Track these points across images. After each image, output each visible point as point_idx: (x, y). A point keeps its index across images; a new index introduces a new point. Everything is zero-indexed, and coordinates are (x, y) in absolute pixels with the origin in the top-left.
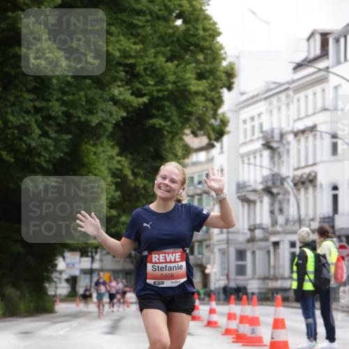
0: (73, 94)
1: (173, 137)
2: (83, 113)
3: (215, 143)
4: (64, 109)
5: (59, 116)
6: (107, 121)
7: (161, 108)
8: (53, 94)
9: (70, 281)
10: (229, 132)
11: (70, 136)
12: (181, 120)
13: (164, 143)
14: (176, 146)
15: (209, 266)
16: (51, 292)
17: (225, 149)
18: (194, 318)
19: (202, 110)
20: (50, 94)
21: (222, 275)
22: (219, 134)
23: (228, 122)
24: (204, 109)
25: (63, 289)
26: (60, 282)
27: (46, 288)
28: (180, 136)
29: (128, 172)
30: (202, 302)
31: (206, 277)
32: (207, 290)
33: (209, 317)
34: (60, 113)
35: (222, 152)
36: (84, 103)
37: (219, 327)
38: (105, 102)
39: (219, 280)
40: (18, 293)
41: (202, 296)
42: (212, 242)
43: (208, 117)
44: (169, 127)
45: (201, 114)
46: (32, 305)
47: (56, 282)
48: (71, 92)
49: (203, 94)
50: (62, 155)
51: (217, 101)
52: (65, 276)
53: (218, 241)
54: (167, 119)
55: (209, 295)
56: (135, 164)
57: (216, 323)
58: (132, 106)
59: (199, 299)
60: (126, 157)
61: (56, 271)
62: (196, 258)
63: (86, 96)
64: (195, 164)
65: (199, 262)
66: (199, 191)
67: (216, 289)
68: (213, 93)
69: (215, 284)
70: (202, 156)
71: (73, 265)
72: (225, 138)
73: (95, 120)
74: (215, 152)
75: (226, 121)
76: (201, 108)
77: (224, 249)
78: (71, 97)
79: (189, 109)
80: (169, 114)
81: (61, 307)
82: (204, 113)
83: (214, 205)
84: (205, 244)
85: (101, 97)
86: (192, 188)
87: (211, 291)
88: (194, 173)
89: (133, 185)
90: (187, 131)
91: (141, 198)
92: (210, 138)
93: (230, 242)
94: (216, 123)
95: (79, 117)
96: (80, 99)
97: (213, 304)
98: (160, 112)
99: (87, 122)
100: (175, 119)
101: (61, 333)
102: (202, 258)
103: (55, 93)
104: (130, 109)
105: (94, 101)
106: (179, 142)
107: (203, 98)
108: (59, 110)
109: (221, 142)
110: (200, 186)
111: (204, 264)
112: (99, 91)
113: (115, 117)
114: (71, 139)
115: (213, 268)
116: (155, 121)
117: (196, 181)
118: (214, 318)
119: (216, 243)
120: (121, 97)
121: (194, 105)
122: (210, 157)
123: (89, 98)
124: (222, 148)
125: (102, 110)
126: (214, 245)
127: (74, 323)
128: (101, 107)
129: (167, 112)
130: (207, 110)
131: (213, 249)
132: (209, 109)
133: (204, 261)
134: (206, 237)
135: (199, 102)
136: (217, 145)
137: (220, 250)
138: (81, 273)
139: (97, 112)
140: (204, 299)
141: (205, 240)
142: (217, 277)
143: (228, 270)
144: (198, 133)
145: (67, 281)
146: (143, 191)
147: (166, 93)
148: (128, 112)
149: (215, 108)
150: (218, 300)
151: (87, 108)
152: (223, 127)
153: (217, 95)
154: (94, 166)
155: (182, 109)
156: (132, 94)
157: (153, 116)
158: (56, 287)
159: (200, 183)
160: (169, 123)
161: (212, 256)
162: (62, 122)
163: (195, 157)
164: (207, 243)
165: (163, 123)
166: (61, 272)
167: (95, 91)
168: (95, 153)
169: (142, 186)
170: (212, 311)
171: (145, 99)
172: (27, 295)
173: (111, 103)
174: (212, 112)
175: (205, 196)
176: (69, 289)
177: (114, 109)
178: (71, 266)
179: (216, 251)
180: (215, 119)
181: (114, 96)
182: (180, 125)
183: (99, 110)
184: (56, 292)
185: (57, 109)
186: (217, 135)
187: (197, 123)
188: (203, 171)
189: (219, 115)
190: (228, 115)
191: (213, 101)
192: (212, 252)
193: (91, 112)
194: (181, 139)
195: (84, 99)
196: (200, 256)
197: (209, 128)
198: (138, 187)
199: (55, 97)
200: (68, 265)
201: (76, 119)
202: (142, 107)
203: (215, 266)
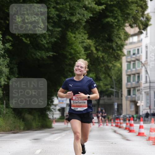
0: (63, 4)
1: (119, 28)
2: (68, 15)
3: (143, 31)
4: (57, 13)
5: (55, 17)
6: (81, 19)
7: (112, 12)
8: (51, 4)
9: (61, 111)
10: (151, 25)
11: (60, 29)
12: (124, 18)
13: (113, 32)
14: (121, 33)
15: (139, 102)
16: (51, 117)
17: (149, 34)
18: (130, 131)
19: (136, 12)
20: (49, 4)
21: (147, 107)
22: (145, 26)
23: (151, 18)
24: (137, 12)
25: (57, 115)
26: (55, 111)
27: (48, 114)
28: (123, 27)
29: (93, 49)
30: (135, 122)
31: (137, 108)
32: (138, 115)
33: (139, 131)
34: (55, 15)
35: (147, 36)
36: (68, 10)
37: (145, 136)
38: (80, 8)
39: (145, 109)
40: (32, 117)
41: (135, 119)
42: (141, 88)
43: (139, 16)
44: (116, 22)
45: (135, 14)
46: (40, 124)
47: (53, 111)
48: (62, 3)
49: (136, 3)
50: (55, 40)
51: (144, 7)
52: (58, 108)
53: (144, 87)
54: (115, 18)
55: (139, 118)
56: (97, 44)
57: (143, 133)
58: (96, 11)
59: (134, 120)
60: (92, 40)
61: (53, 105)
62: (132, 97)
63: (70, 5)
64: (131, 43)
65: (134, 100)
66: (133, 59)
67: (143, 114)
68: (142, 2)
69: (143, 112)
70: (135, 39)
71: (63, 101)
72: (149, 28)
73: (74, 19)
74: (142, 36)
75: (149, 18)
76: (135, 11)
77: (148, 92)
78: (61, 6)
79: (128, 11)
80: (116, 15)
81: (55, 125)
82: (136, 14)
83: (142, 67)
84: (137, 89)
85: (78, 6)
86: (129, 57)
87: (140, 116)
88: (131, 49)
89: (96, 56)
90: (127, 24)
91: (101, 63)
92: (140, 29)
93: (151, 88)
94: (143, 19)
95: (66, 18)
96: (66, 7)
97: (142, 123)
98: (111, 14)
99: (70, 20)
100: (120, 18)
101: (56, 139)
102: (135, 97)
103: (52, 3)
104: (95, 12)
105: (74, 8)
106: (122, 30)
107: (136, 5)
108: (55, 14)
109: (146, 30)
110: (134, 56)
111: (137, 101)
112: (77, 2)
113: (86, 17)
114: (61, 30)
115: (141, 102)
116: (109, 19)
117: (132, 53)
118: (142, 131)
119: (143, 89)
120: (89, 6)
121: (131, 9)
122: (140, 39)
123: (71, 6)
124: (147, 34)
125: (79, 13)
126: (142, 89)
127: (64, 134)
128: (78, 12)
129: (115, 14)
130: (138, 12)
131: (142, 92)
132: (140, 12)
133: (136, 99)
134: (138, 85)
135: (134, 7)
136: (144, 32)
137: (145, 92)
138: (67, 106)
139: (76, 14)
140: (136, 120)
141: (137, 87)
142: (144, 108)
143: (150, 104)
144: (133, 25)
145: (59, 110)
146: (102, 59)
147: (115, 2)
148: (93, 14)
149: (143, 10)
150: (144, 121)
151: (70, 12)
152: (147, 22)
153: (145, 3)
154: (75, 45)
155: (124, 11)
156: (96, 4)
157: (107, 17)
158: (53, 114)
159: (134, 54)
160: (116, 20)
161: (141, 96)
162: (56, 20)
163: (131, 40)
164: (138, 88)
165: (113, 21)
166: (56, 105)
167: (75, 2)
168: (75, 37)
169: (101, 56)
170: (141, 127)
171: (103, 7)
172: (37, 118)
173: (84, 9)
174: (141, 13)
175: (137, 62)
176: (60, 115)
177: (85, 12)
178: (61, 102)
179: (143, 93)
180: (143, 17)
181: (85, 5)
182: (123, 22)
183: (77, 13)
184: (53, 116)
185: (53, 13)
186: (144, 27)
187: (133, 20)
188: (136, 48)
189: (145, 15)
190: (151, 15)
191: (142, 7)
192: (141, 94)
193: (72, 14)
194: (124, 29)
195: (68, 7)
196: (134, 96)
197: (139, 23)
198: (99, 57)
199: (52, 6)
200: (59, 101)
201: (64, 19)
202: (101, 11)
203: (143, 102)
